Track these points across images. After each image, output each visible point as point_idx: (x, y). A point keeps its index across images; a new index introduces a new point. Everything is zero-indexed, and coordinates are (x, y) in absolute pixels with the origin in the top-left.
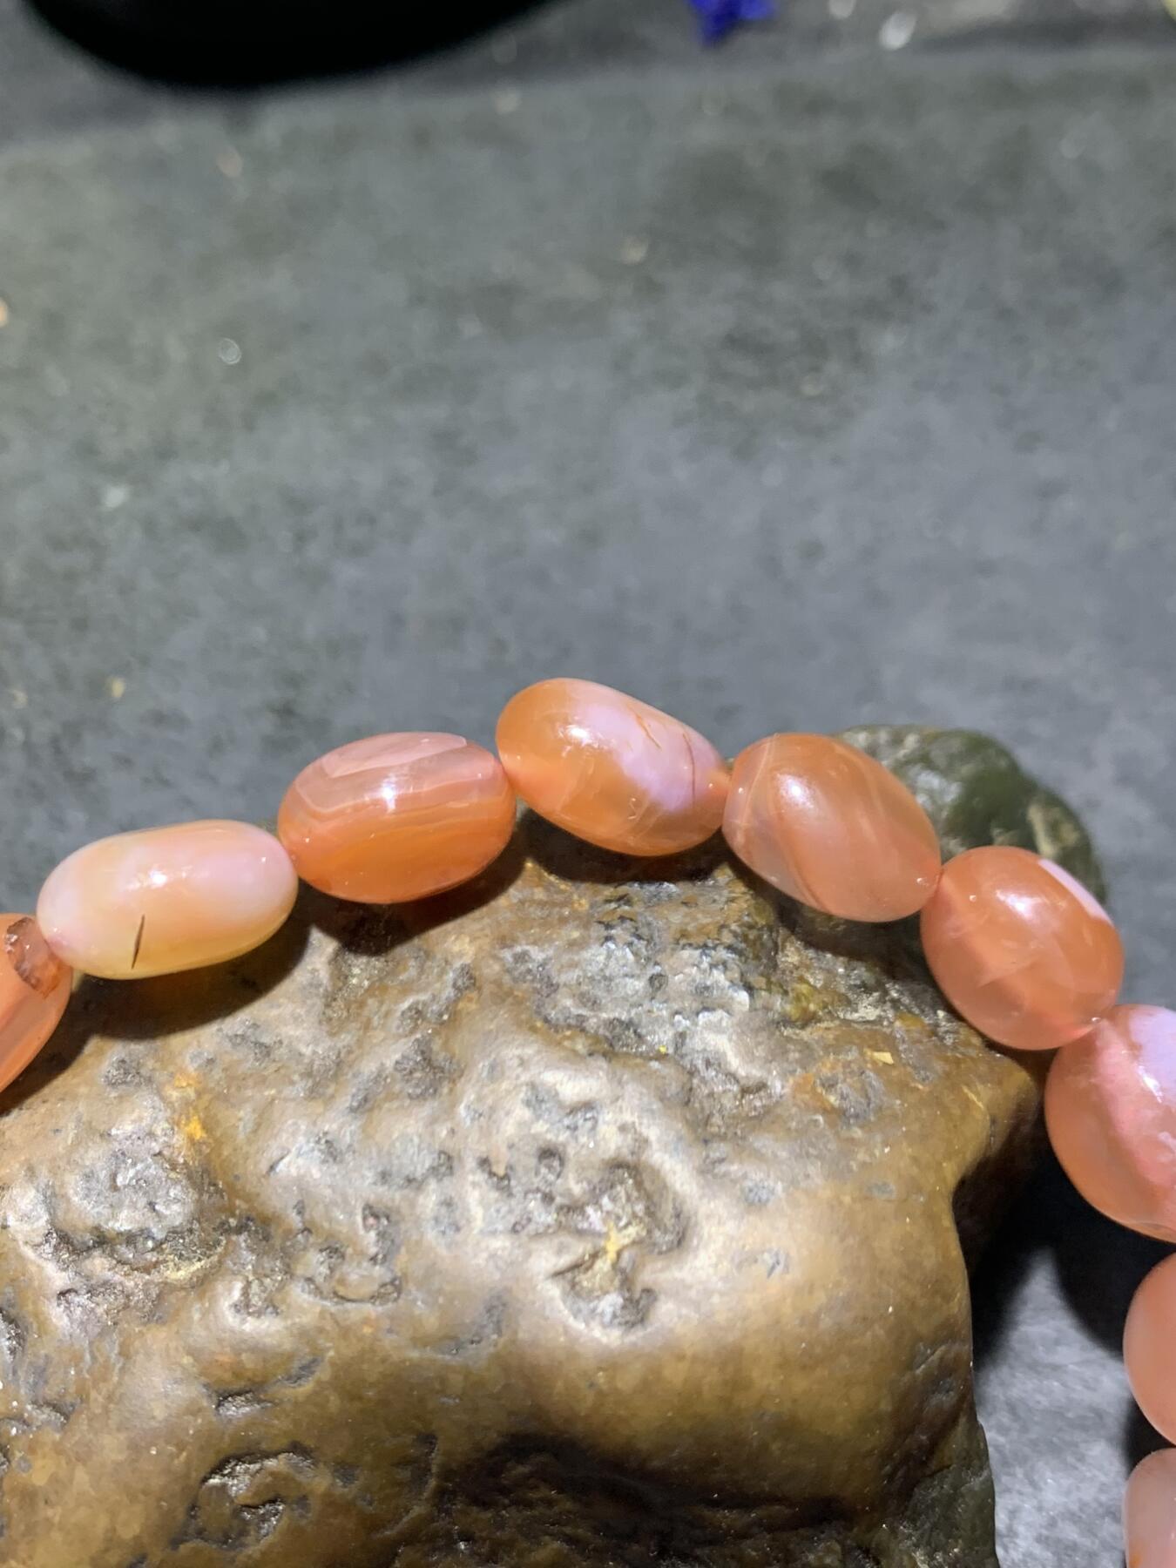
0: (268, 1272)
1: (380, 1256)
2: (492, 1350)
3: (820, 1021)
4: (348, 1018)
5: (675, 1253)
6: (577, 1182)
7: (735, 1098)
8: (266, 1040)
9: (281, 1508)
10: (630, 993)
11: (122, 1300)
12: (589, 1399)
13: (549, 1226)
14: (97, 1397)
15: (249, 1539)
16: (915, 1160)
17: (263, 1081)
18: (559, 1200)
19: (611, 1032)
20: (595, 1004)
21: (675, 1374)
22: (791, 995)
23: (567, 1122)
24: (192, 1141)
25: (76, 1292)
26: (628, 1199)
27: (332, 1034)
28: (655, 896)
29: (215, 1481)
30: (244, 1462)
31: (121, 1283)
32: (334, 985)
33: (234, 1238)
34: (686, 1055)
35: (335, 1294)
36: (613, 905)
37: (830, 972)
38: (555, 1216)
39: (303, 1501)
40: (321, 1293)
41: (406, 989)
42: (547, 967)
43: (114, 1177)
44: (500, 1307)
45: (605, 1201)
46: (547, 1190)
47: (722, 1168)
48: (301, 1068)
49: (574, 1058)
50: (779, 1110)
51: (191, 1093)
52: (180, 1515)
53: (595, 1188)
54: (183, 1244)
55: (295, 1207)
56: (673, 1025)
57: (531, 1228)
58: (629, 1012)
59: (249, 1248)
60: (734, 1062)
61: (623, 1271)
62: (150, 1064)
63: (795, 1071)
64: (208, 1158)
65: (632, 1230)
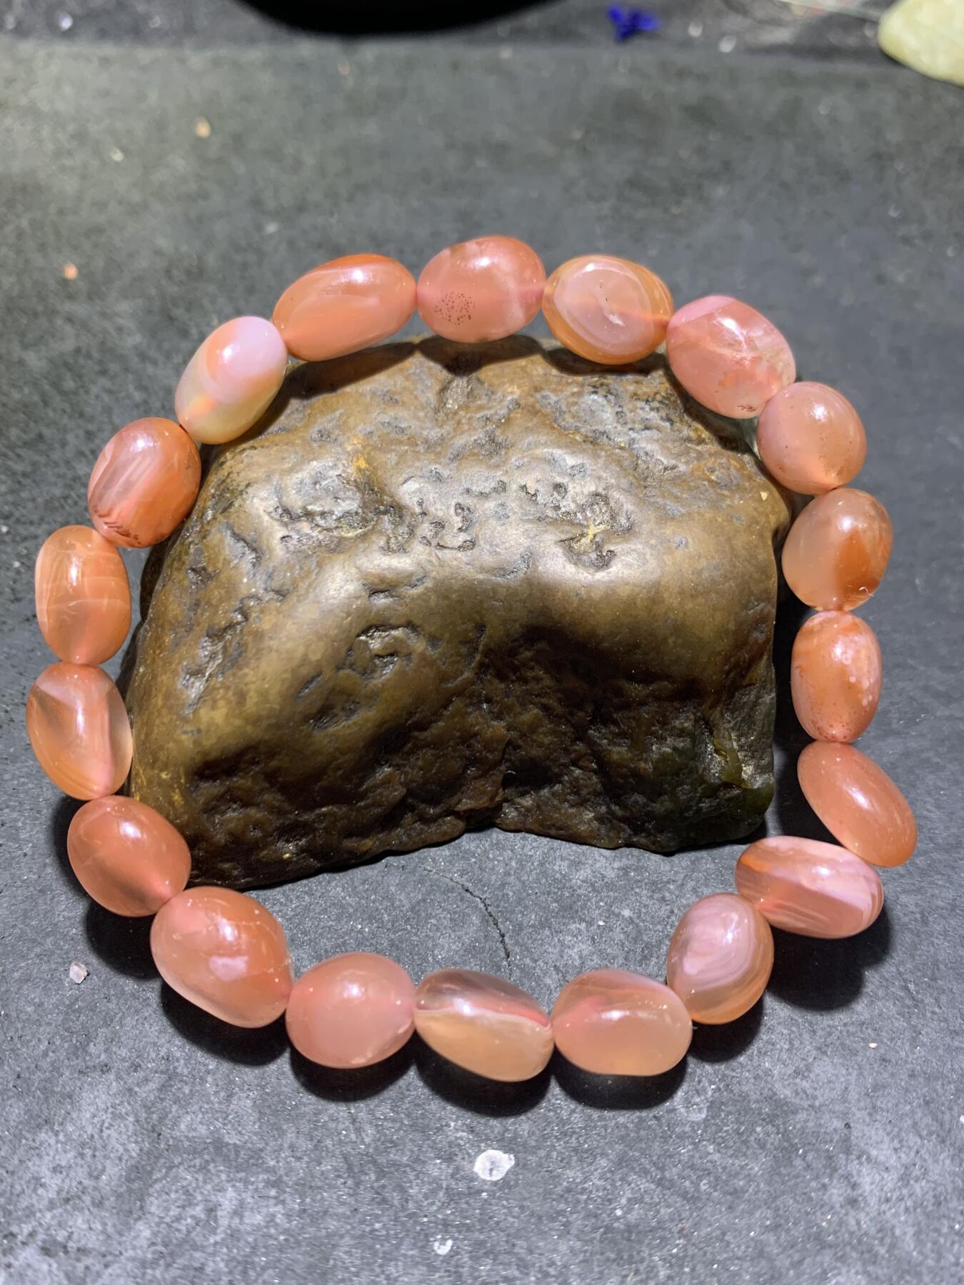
0: (400, 533)
1: (464, 529)
2: (523, 576)
3: (706, 444)
4: (447, 420)
5: (628, 535)
6: (573, 502)
7: (660, 471)
8: (403, 425)
9: (396, 659)
10: (605, 418)
11: (316, 544)
12: (576, 601)
13: (557, 520)
14: (303, 586)
15: (376, 675)
16: (756, 509)
17: (401, 443)
18: (563, 510)
19: (594, 435)
20: (585, 422)
21: (624, 592)
22: (692, 428)
23: (569, 474)
24: (359, 470)
25: (291, 537)
26: (601, 511)
27: (438, 426)
29: (363, 638)
30: (380, 630)
31: (316, 536)
32: (439, 405)
33: (382, 516)
34: (635, 449)
35: (438, 544)
36: (597, 379)
38: (561, 515)
39: (409, 656)
40: (430, 544)
41: (481, 408)
42: (559, 404)
43: (314, 483)
44: (530, 557)
45: (589, 514)
46: (558, 502)
47: (652, 500)
48: (422, 439)
49: (574, 443)
50: (684, 479)
51: (359, 446)
52: (343, 651)
53: (582, 506)
54: (353, 520)
55: (417, 502)
56: (628, 434)
57: (547, 520)
58: (604, 427)
59: (390, 522)
60: (661, 457)
61: (597, 543)
62: (337, 432)
63: (693, 462)
64: (369, 477)
65: (602, 527)
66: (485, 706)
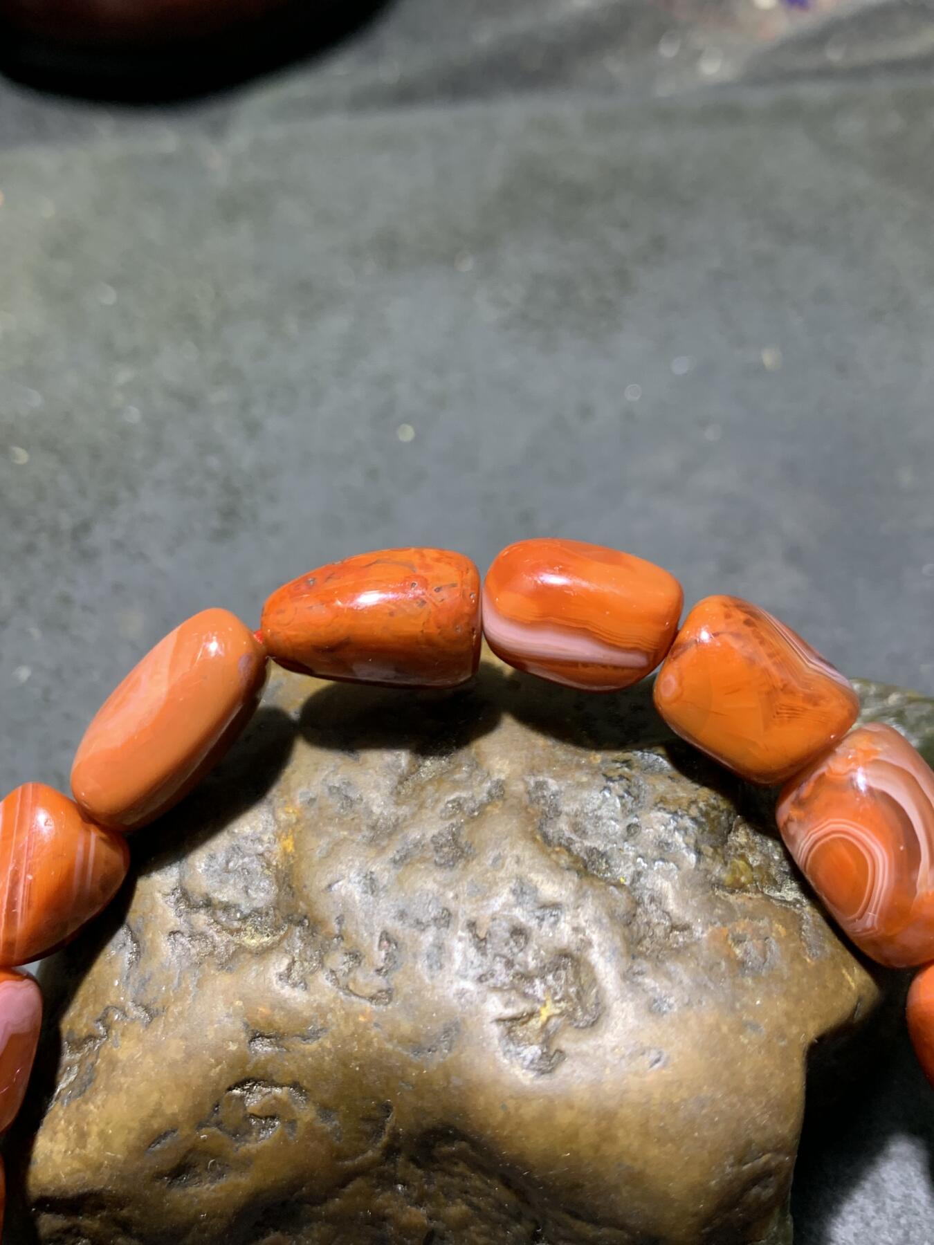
0: (308, 958)
1: (384, 970)
2: (441, 1060)
3: (747, 891)
4: (411, 795)
5: (589, 1029)
6: (533, 959)
7: (665, 930)
8: (351, 795)
9: (277, 1123)
10: (610, 831)
11: (210, 948)
12: (500, 1115)
13: (504, 984)
14: (175, 1010)
15: (252, 1138)
17: (342, 825)
18: (517, 968)
19: (589, 857)
20: (583, 833)
21: (564, 1118)
22: (729, 866)
23: (538, 913)
24: (285, 852)
25: (182, 934)
26: (567, 980)
27: (397, 804)
28: (650, 767)
29: (237, 1092)
30: (260, 1085)
31: (212, 937)
32: (410, 770)
33: (292, 926)
34: (638, 889)
35: (347, 986)
36: (618, 765)
37: (767, 857)
38: (511, 978)
39: (292, 1123)
40: (339, 983)
41: (456, 785)
42: (557, 797)
43: (227, 863)
44: (454, 1030)
45: (550, 977)
46: (511, 958)
48: (370, 822)
49: (557, 868)
50: (694, 949)
51: (294, 819)
52: (208, 1108)
53: (544, 967)
54: (261, 922)
55: (337, 918)
56: (634, 863)
57: (492, 981)
58: (606, 845)
59: (300, 937)
60: (672, 905)
61: (547, 1032)
63: (715, 923)
64: (291, 866)
65: (563, 1004)
66: (400, 1187)
